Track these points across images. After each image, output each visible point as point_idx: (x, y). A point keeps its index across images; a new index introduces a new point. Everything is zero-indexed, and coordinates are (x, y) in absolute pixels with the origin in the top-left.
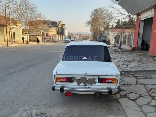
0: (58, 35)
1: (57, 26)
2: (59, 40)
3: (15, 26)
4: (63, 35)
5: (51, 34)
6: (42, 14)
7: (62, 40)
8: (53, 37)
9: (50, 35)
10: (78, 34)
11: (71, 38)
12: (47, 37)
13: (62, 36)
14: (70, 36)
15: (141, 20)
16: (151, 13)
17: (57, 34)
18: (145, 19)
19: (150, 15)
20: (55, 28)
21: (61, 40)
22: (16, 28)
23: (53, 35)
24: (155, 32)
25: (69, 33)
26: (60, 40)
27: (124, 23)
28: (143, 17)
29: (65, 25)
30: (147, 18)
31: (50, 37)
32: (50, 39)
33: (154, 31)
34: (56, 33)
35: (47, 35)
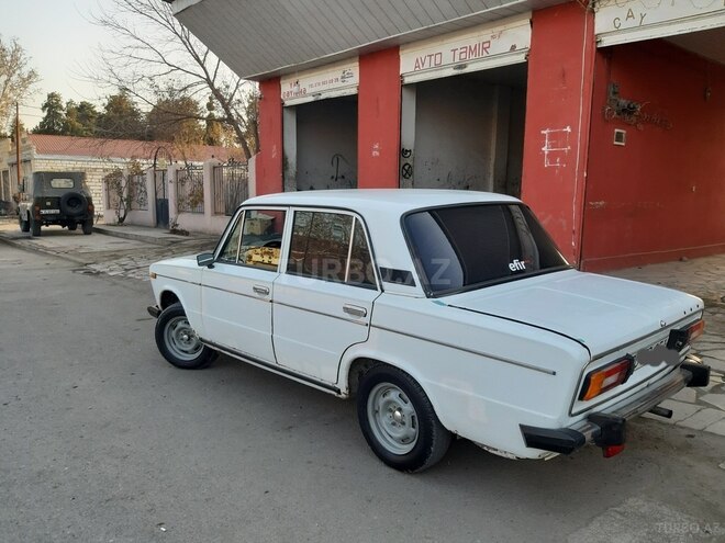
15: (288, 103)
16: (343, 77)
18: (311, 99)
19: (340, 84)
24: (375, 153)
27: (84, 110)
28: (299, 91)
30: (322, 97)
33: (372, 149)
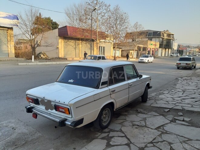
0: (161, 49)
1: (161, 37)
2: (161, 56)
3: (104, 40)
4: (169, 49)
5: (151, 48)
6: (138, 24)
7: (167, 55)
8: (153, 51)
9: (149, 49)
10: (196, 47)
11: (183, 52)
12: (144, 52)
13: (167, 50)
14: (181, 49)
17: (160, 47)
20: (157, 39)
21: (165, 56)
22: (104, 42)
23: (153, 50)
25: (179, 46)
26: (163, 55)
29: (173, 35)
31: (149, 52)
32: (148, 54)
34: (158, 46)
35: (144, 49)
